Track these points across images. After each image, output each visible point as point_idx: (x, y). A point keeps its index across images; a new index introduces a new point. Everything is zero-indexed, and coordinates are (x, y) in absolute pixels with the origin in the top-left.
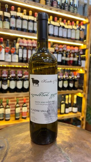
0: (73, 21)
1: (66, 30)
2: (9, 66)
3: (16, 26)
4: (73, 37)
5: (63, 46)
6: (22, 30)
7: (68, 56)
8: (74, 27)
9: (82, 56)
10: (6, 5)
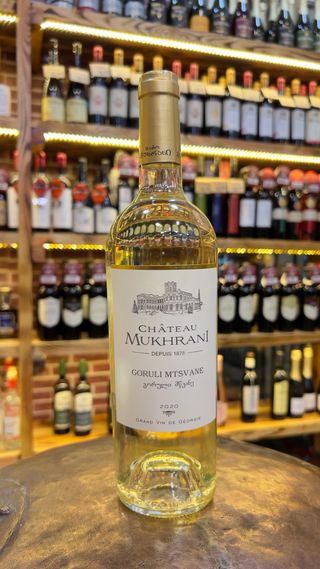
0: (311, 80)
1: (287, 112)
2: (88, 247)
3: (108, 112)
5: (276, 172)
6: (130, 123)
7: (297, 205)
8: (317, 101)
10: (75, 45)
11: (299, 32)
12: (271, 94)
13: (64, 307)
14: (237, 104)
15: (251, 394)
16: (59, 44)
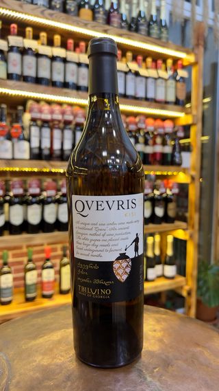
0: (158, 59)
1: (144, 79)
2: (8, 169)
3: (22, 72)
4: (160, 97)
5: (137, 119)
6: (38, 81)
7: (150, 142)
8: (162, 73)
9: (182, 141)
11: (151, 27)
12: (134, 66)
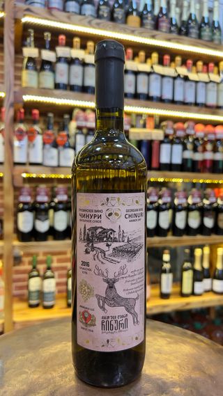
0: (210, 62)
1: (194, 84)
2: (53, 176)
3: (69, 81)
5: (186, 125)
6: (84, 89)
7: (200, 148)
8: (214, 77)
10: (46, 34)
11: (202, 29)
12: (183, 71)
13: (36, 218)
14: (159, 77)
15: (167, 279)
16: (35, 32)
